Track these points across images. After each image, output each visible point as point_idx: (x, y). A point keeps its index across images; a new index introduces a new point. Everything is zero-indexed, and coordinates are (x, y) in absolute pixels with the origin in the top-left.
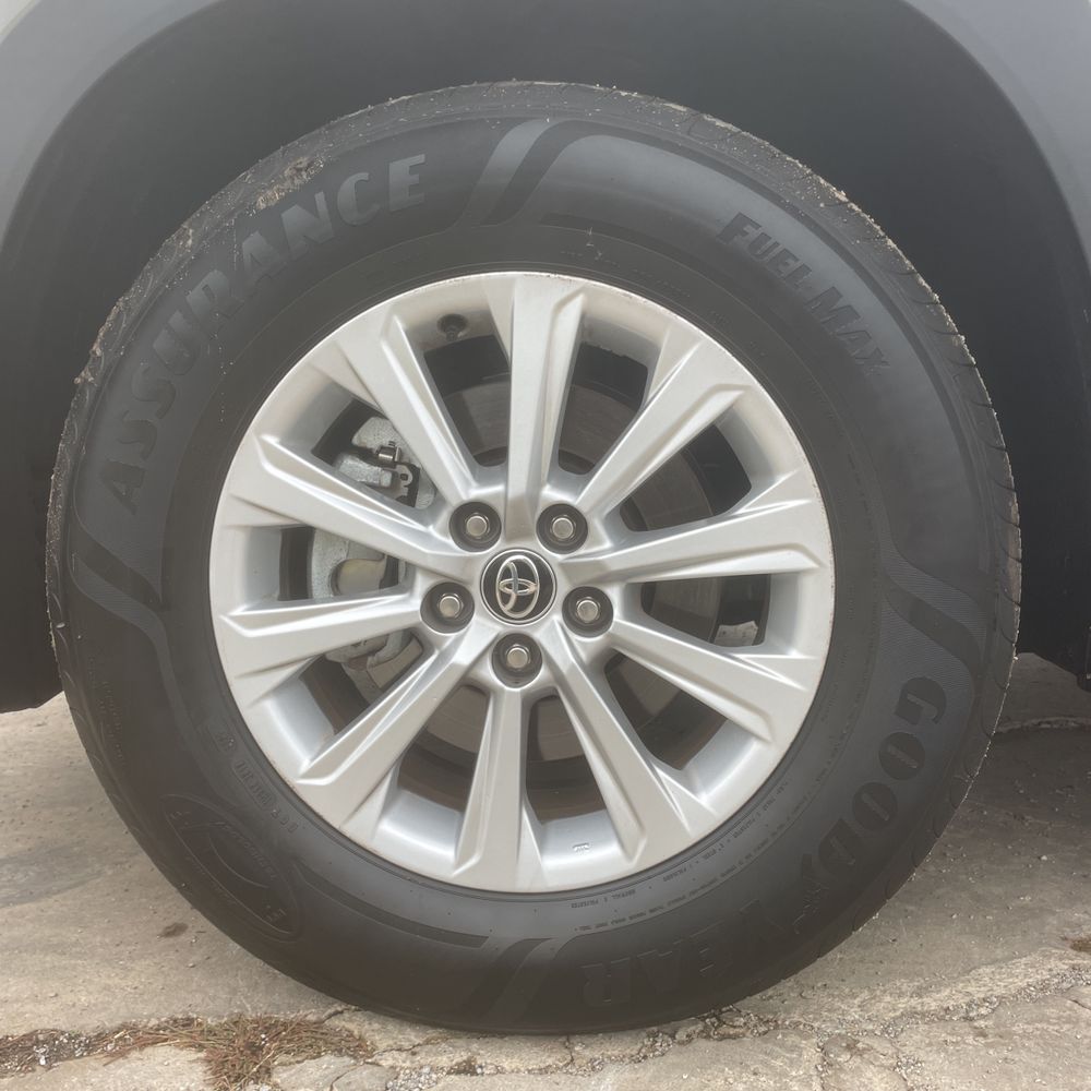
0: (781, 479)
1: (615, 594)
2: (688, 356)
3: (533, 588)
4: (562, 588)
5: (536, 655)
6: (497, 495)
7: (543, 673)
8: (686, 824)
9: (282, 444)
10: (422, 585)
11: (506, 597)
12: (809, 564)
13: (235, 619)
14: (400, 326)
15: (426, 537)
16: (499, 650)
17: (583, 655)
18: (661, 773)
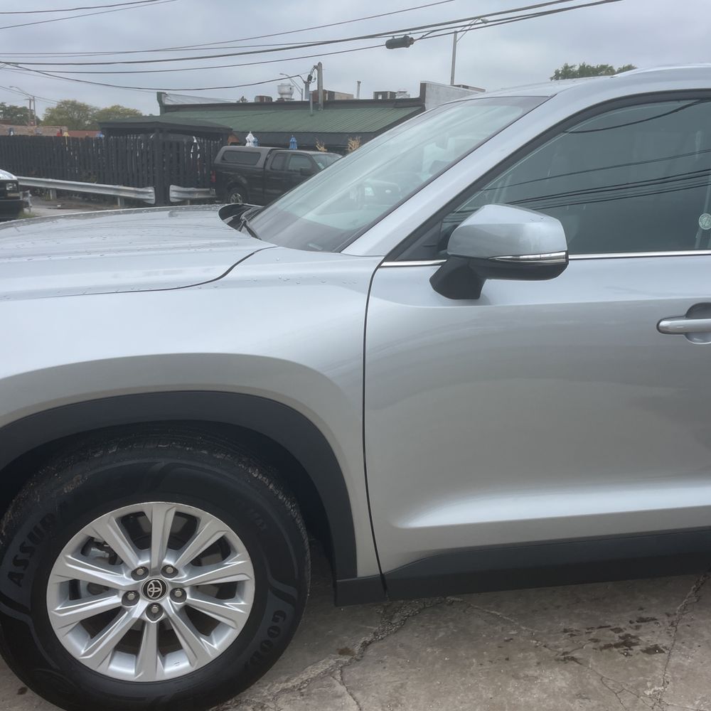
0: (238, 556)
1: (187, 590)
2: (207, 525)
3: (160, 590)
4: (170, 589)
5: (161, 609)
6: (147, 564)
7: (163, 615)
8: (209, 653)
9: (72, 556)
10: (122, 593)
11: (151, 593)
12: (247, 578)
13: (56, 611)
14: (113, 520)
15: (123, 579)
16: (149, 609)
17: (177, 609)
18: (202, 640)
